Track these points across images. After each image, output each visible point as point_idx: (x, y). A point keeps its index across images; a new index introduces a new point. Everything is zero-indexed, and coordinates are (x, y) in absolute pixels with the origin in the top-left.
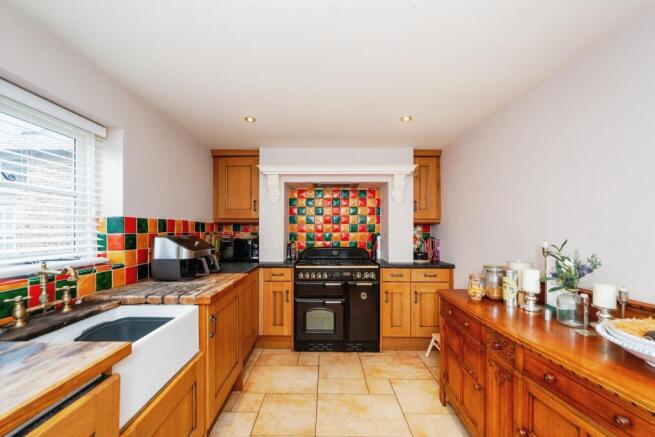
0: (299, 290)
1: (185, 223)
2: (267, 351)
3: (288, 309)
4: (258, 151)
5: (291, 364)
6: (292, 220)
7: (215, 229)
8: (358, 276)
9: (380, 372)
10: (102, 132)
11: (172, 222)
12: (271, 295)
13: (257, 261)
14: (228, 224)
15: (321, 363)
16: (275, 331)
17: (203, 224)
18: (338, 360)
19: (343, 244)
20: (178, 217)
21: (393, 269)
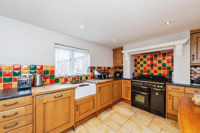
0: (133, 87)
1: (105, 68)
2: (124, 103)
3: (130, 92)
4: (123, 47)
5: (128, 108)
6: (136, 66)
7: (114, 69)
8: (154, 86)
9: (160, 124)
10: (87, 51)
11: (101, 67)
12: (125, 87)
13: (123, 77)
14: (118, 67)
15: (138, 112)
16: (126, 98)
17: (110, 68)
18: (145, 113)
19: (155, 74)
20: (103, 66)
21: (174, 86)
